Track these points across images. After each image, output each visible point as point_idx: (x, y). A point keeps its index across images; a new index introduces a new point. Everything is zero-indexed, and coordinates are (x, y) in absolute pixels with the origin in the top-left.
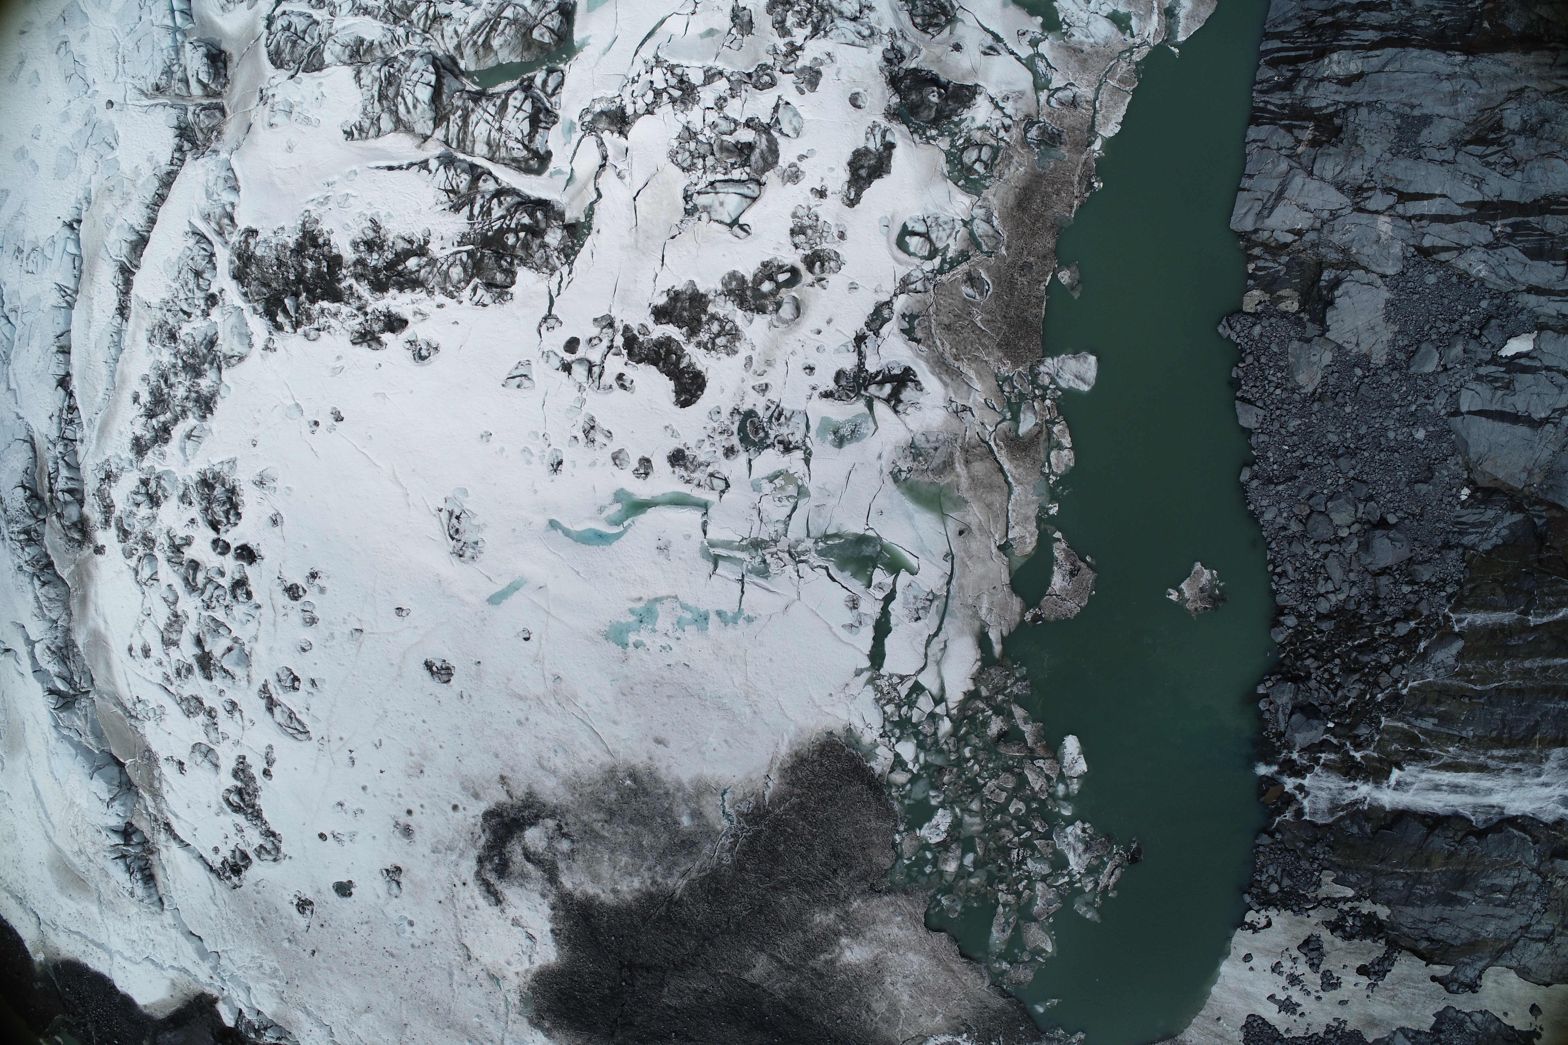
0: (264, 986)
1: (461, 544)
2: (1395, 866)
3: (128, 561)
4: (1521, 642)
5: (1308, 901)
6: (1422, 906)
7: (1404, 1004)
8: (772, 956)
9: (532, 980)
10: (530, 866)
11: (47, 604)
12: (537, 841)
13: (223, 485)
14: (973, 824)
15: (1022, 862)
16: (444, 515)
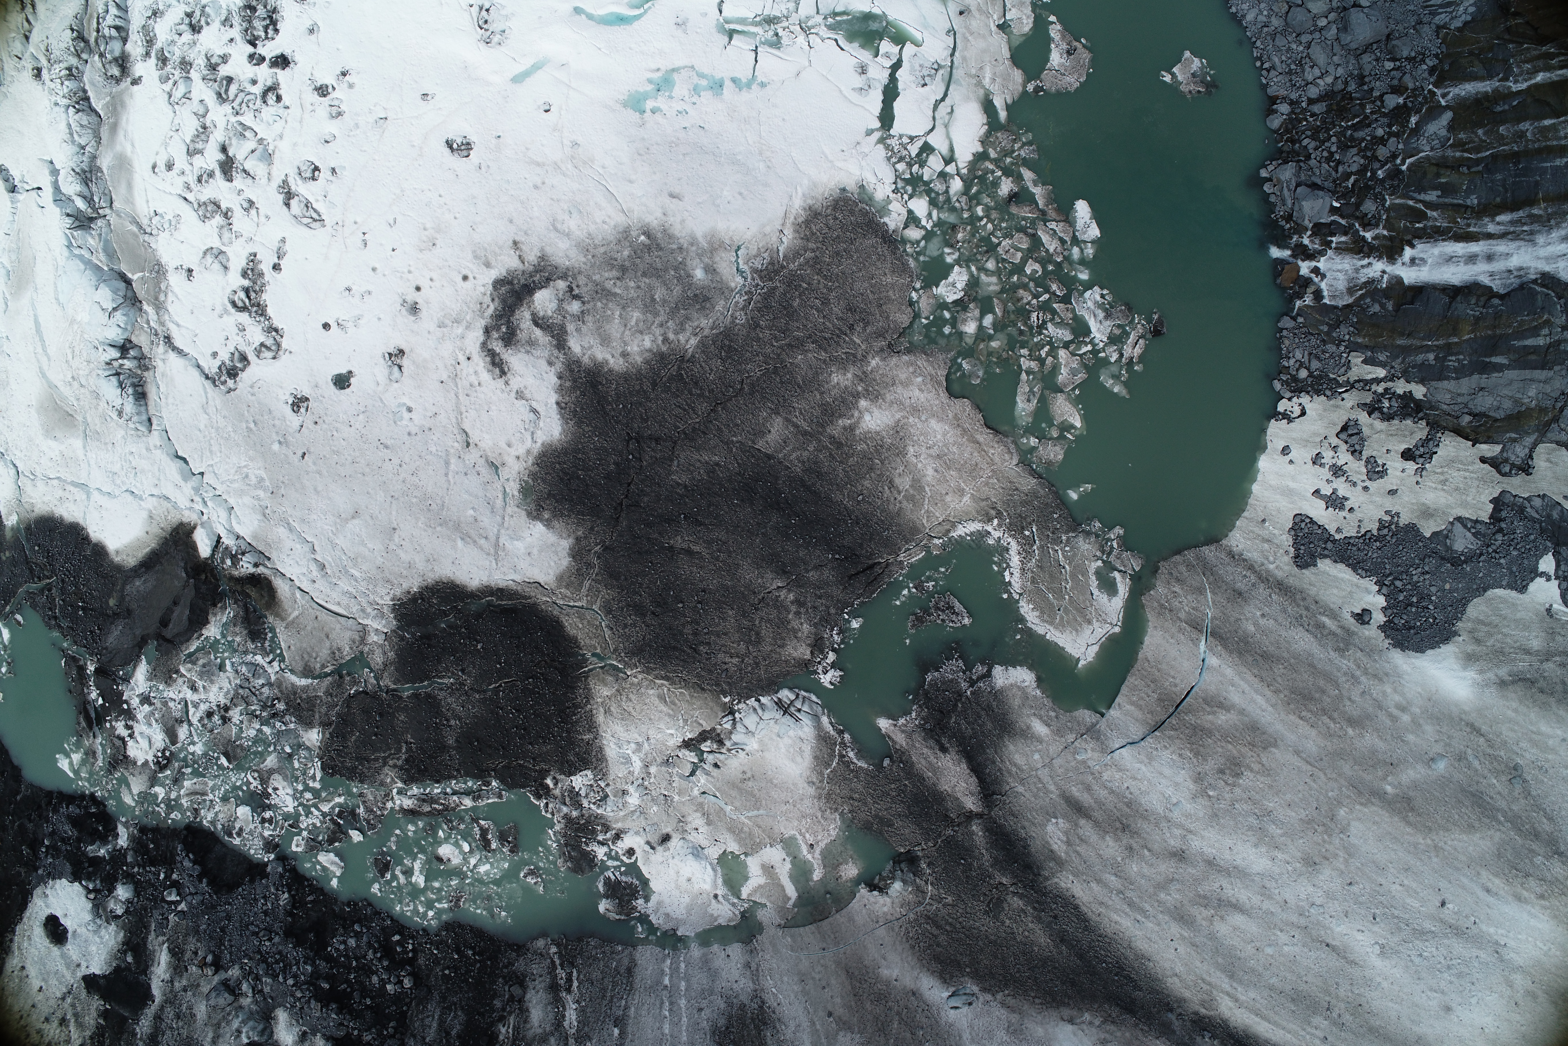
0: (247, 500)
1: (489, 33)
2: (1423, 339)
3: (164, 86)
4: (1506, 107)
5: (1341, 386)
6: (1457, 379)
7: (1457, 489)
8: (787, 420)
9: (533, 465)
10: (538, 332)
11: (78, 129)
12: (547, 304)
13: (265, 7)
14: (990, 284)
15: (1042, 326)
16: (475, 9)
